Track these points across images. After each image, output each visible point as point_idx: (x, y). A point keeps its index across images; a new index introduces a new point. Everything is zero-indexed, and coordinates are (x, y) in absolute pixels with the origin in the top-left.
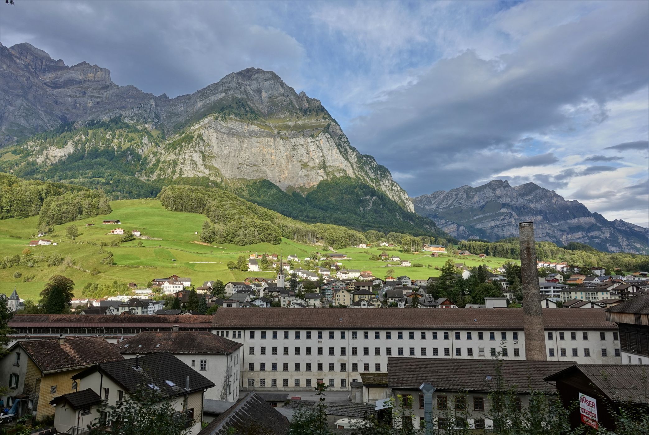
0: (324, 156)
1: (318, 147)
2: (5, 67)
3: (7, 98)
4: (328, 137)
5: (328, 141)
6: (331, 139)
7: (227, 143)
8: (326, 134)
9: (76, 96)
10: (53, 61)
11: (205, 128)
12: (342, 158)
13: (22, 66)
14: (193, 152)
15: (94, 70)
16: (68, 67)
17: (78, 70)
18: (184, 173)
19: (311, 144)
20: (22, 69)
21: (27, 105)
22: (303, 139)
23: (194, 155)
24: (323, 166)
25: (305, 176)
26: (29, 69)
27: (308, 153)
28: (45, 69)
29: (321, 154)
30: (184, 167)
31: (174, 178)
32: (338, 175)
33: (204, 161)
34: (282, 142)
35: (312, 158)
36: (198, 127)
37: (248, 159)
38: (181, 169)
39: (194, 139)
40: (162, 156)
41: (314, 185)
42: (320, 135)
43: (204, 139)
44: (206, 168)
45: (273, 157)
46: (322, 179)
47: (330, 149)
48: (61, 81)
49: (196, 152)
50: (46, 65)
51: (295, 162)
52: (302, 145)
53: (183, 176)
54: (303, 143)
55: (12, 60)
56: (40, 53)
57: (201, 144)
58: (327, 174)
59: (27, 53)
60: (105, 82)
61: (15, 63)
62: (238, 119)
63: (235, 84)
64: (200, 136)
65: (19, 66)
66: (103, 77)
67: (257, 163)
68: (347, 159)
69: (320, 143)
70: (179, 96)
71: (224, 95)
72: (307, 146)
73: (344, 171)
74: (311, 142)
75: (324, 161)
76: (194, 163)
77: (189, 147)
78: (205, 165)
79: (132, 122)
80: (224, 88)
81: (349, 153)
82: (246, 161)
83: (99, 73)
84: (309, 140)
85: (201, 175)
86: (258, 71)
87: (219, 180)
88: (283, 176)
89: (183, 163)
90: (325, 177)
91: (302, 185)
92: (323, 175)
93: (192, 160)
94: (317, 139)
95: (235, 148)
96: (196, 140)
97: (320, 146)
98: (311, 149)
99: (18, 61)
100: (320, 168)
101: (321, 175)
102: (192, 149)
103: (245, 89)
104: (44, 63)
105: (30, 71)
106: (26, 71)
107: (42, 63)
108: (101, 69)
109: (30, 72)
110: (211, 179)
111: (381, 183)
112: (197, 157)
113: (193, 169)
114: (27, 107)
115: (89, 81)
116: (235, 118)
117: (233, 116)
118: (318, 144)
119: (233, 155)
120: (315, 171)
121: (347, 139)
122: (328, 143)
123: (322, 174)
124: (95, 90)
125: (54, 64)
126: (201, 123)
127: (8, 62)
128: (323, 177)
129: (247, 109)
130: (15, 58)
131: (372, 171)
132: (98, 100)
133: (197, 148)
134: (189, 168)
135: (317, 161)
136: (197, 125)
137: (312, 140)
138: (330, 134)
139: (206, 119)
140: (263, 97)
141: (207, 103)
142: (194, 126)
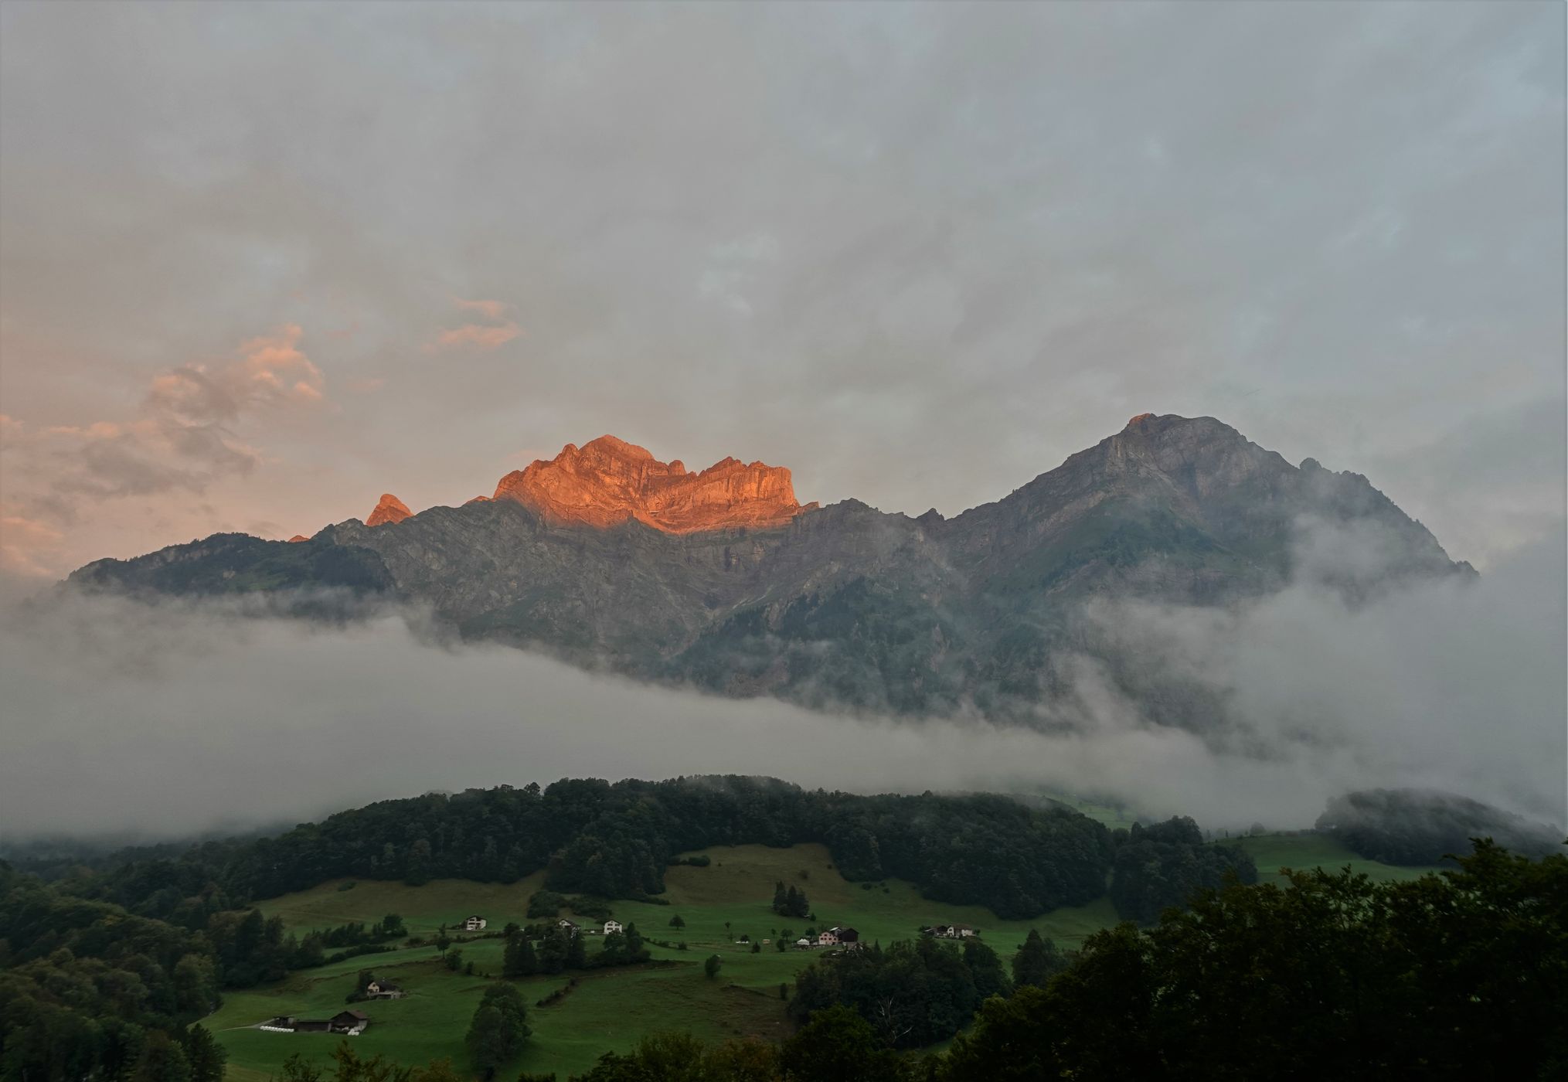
2: (587, 498)
3: (600, 566)
9: (727, 540)
10: (660, 466)
13: (617, 489)
15: (757, 473)
16: (692, 475)
17: (719, 480)
20: (615, 497)
21: (640, 576)
26: (629, 493)
28: (645, 486)
36: (1063, 588)
48: (686, 509)
50: (649, 477)
55: (597, 479)
56: (633, 453)
59: (611, 457)
60: (783, 499)
61: (603, 485)
63: (1122, 465)
65: (610, 489)
66: (777, 486)
70: (969, 510)
79: (890, 591)
80: (1097, 478)
83: (766, 479)
86: (1170, 421)
99: (608, 480)
103: (1148, 473)
104: (644, 474)
105: (631, 498)
106: (625, 499)
107: (640, 475)
108: (771, 469)
109: (632, 501)
114: (640, 580)
115: (746, 500)
116: (1158, 555)
117: (1153, 550)
124: (765, 519)
125: (665, 473)
126: (1073, 577)
127: (592, 488)
129: (1180, 525)
130: (601, 475)
132: (775, 544)
136: (1062, 582)
139: (1086, 566)
140: (1200, 488)
141: (1062, 521)
142: (1053, 587)
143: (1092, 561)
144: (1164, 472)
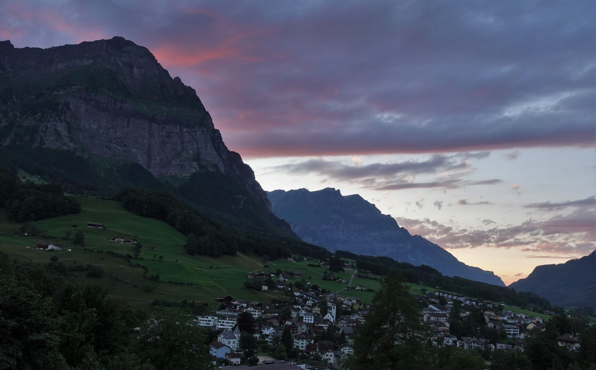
0: (198, 148)
1: (194, 138)
4: (204, 130)
5: (204, 134)
6: (207, 132)
7: (96, 118)
8: (203, 127)
11: (74, 97)
12: (215, 153)
14: (58, 121)
18: (45, 142)
19: (187, 134)
22: (178, 128)
23: (60, 124)
24: (197, 158)
25: (178, 165)
27: (182, 143)
29: (196, 146)
30: (45, 136)
31: (34, 147)
32: (211, 169)
33: (69, 132)
34: (156, 127)
35: (186, 148)
36: (62, 93)
37: (119, 138)
38: (42, 138)
39: (60, 107)
40: (18, 119)
41: (187, 176)
42: (196, 127)
43: (71, 108)
44: (71, 141)
45: (145, 141)
46: (194, 171)
47: (205, 142)
49: (61, 121)
51: (169, 150)
52: (177, 133)
53: (43, 146)
54: (178, 132)
57: (68, 114)
58: (201, 167)
62: (111, 94)
63: (104, 53)
64: (67, 105)
67: (127, 144)
68: (220, 155)
69: (195, 134)
71: (91, 61)
72: (182, 136)
73: (216, 166)
74: (187, 132)
75: (198, 154)
76: (57, 133)
77: (54, 115)
78: (71, 138)
81: (222, 148)
82: (116, 140)
84: (185, 130)
85: (65, 148)
86: (130, 43)
87: (86, 157)
88: (154, 162)
89: (44, 132)
90: (198, 169)
91: (173, 174)
92: (197, 168)
93: (56, 130)
94: (193, 130)
95: (105, 125)
96: (62, 108)
97: (195, 137)
98: (186, 140)
100: (194, 160)
101: (194, 168)
102: (57, 118)
103: (114, 60)
110: (78, 154)
111: (246, 181)
112: (61, 127)
113: (57, 141)
116: (108, 92)
117: (105, 89)
118: (193, 135)
119: (102, 131)
120: (189, 163)
121: (221, 134)
122: (203, 136)
123: (196, 166)
126: (67, 90)
128: (196, 170)
129: (120, 84)
131: (238, 169)
133: (63, 118)
134: (52, 139)
135: (191, 152)
136: (61, 90)
137: (188, 131)
138: (206, 128)
139: (74, 87)
140: (134, 73)
141: (71, 66)
142: (57, 91)
143: (78, 85)
144: (121, 62)
